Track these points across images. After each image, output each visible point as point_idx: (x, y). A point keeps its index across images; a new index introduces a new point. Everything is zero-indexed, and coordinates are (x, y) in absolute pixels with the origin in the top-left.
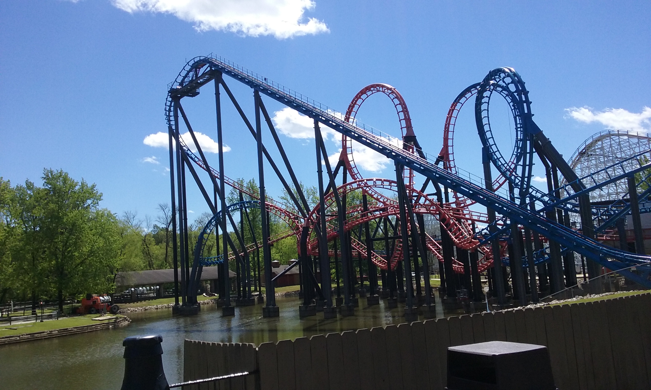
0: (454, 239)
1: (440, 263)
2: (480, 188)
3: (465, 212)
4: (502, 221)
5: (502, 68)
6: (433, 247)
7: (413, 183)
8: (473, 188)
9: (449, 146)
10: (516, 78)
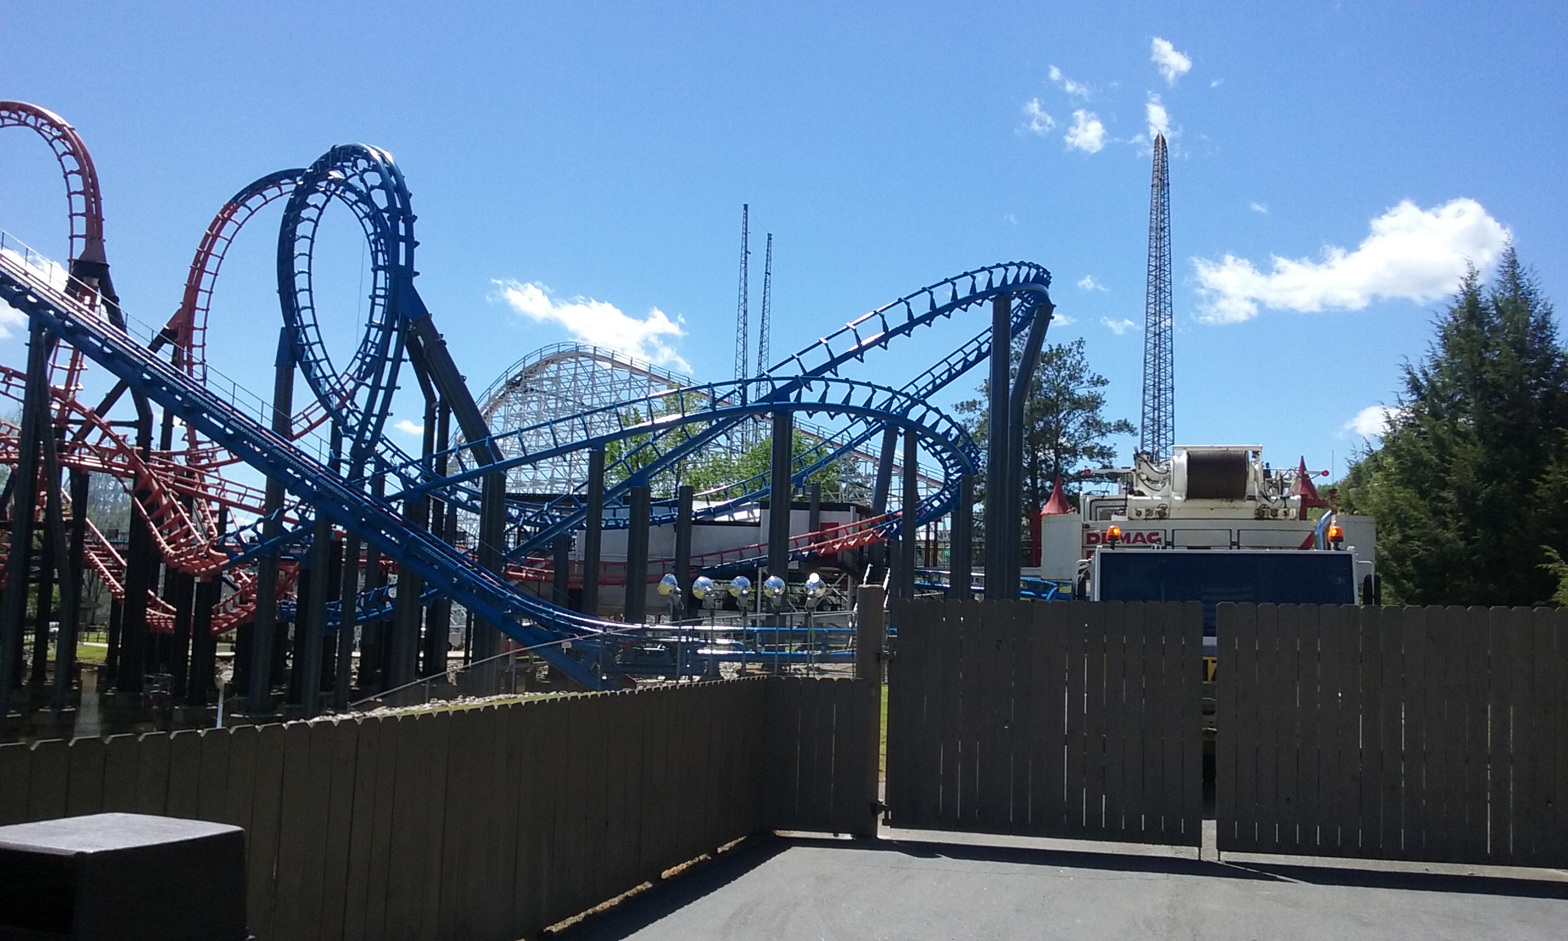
0: (164, 544)
1: (115, 602)
2: (255, 426)
3: (208, 480)
4: (296, 511)
5: (364, 146)
6: (102, 561)
7: (76, 385)
8: (236, 422)
9: (198, 309)
10: (393, 178)
